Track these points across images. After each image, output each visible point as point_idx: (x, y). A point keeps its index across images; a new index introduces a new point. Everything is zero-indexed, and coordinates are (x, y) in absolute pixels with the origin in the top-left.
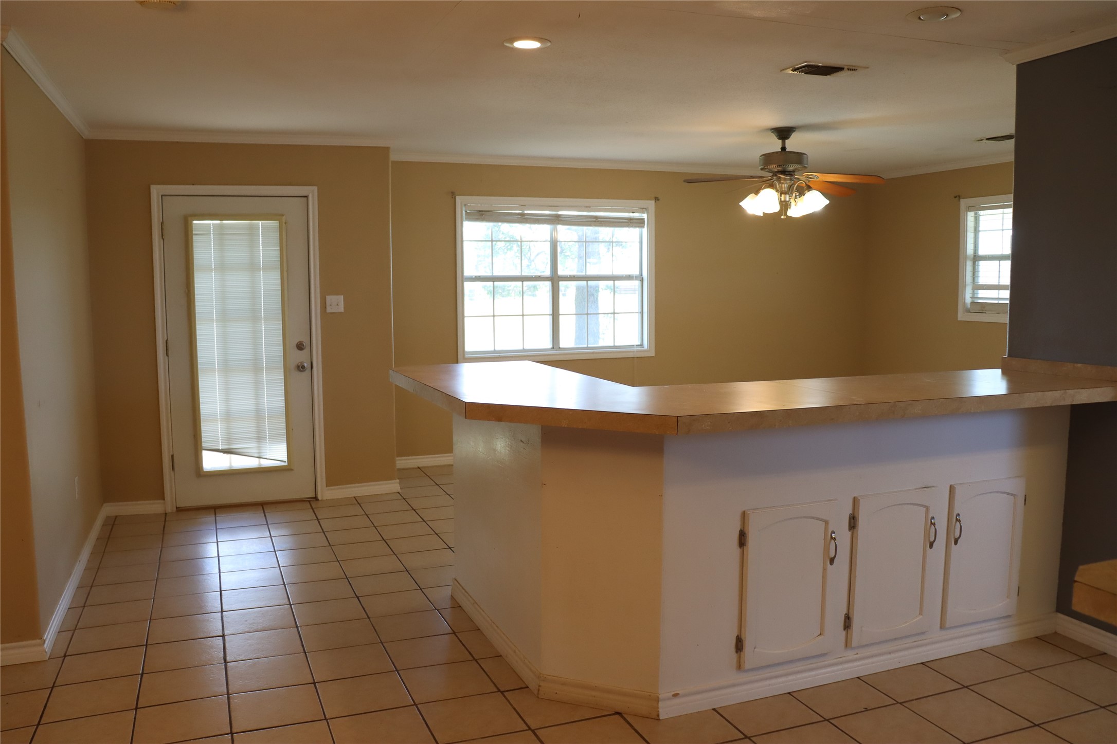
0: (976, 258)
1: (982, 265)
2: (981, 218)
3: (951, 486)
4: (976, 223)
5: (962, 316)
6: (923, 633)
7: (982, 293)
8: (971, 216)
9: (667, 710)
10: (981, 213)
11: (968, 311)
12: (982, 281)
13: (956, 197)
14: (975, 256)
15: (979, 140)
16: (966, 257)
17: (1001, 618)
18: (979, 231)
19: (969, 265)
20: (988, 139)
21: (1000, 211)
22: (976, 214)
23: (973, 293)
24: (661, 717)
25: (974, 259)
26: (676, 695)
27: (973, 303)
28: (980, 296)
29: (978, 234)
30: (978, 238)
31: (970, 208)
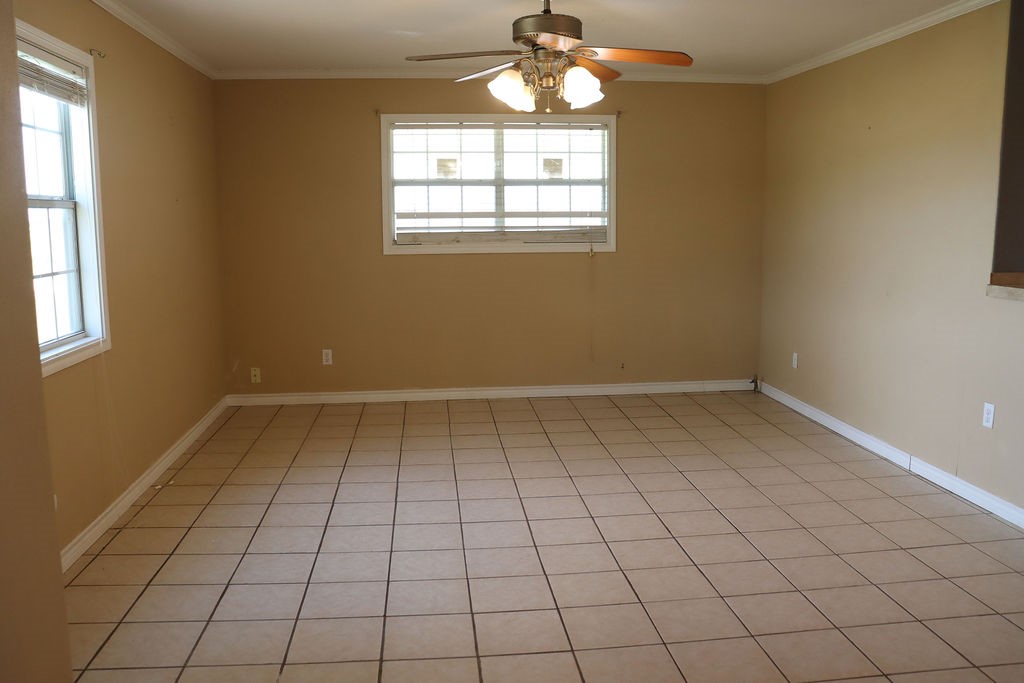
0: (392, 183)
2: (395, 138)
5: (389, 249)
11: (398, 243)
12: (400, 208)
13: (374, 111)
14: (390, 180)
27: (401, 234)
31: (392, 125)
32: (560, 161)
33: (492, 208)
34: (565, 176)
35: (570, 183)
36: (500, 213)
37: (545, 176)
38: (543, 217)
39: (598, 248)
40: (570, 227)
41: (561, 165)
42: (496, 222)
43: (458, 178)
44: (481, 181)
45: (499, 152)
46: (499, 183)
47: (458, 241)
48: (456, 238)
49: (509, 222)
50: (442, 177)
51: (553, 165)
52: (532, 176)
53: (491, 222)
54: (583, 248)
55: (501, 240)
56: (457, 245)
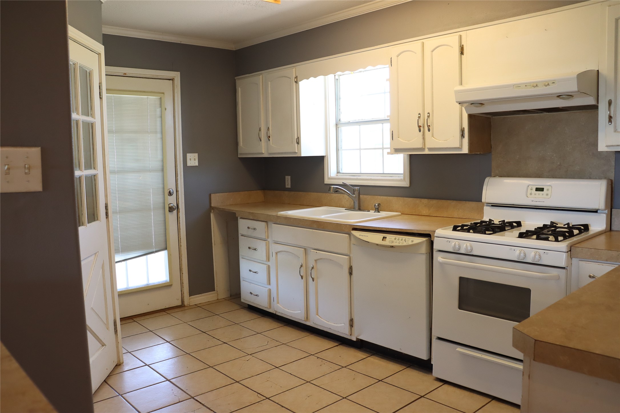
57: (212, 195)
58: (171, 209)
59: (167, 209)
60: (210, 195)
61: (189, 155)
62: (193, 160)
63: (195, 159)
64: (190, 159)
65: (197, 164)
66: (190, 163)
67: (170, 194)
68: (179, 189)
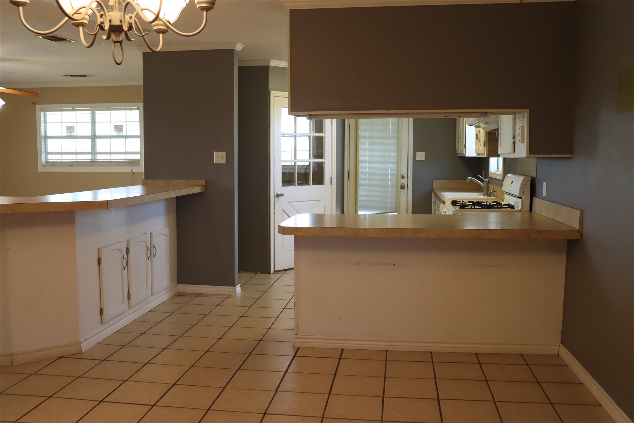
0: (46, 137)
1: (49, 141)
2: (47, 116)
3: (150, 233)
4: (45, 118)
5: (40, 169)
6: (147, 298)
7: (50, 157)
8: (42, 114)
9: (85, 347)
10: (47, 113)
11: (44, 166)
12: (50, 150)
13: (33, 103)
14: (45, 136)
15: (65, 76)
16: (41, 136)
17: (165, 289)
18: (46, 123)
19: (43, 140)
20: (70, 76)
21: (60, 112)
22: (44, 113)
23: (46, 157)
24: (83, 351)
25: (45, 138)
26: (86, 340)
27: (46, 162)
28: (49, 158)
29: (46, 125)
30: (46, 127)
31: (42, 110)
32: (122, 126)
33: (90, 150)
34: (124, 133)
35: (126, 137)
36: (94, 152)
37: (115, 134)
38: (113, 154)
39: (135, 170)
40: (126, 159)
41: (123, 128)
42: (92, 156)
43: (76, 135)
44: (84, 136)
45: (93, 122)
46: (94, 138)
47: (72, 166)
48: (71, 164)
49: (99, 157)
50: (68, 134)
51: (119, 128)
52: (109, 134)
53: (89, 157)
54: (128, 170)
55: (92, 166)
56: (71, 168)
57: (434, 181)
58: (402, 187)
59: (399, 186)
60: (432, 181)
61: (418, 153)
62: (421, 156)
63: (422, 156)
64: (419, 156)
65: (424, 159)
66: (418, 159)
67: (403, 177)
68: (409, 175)
